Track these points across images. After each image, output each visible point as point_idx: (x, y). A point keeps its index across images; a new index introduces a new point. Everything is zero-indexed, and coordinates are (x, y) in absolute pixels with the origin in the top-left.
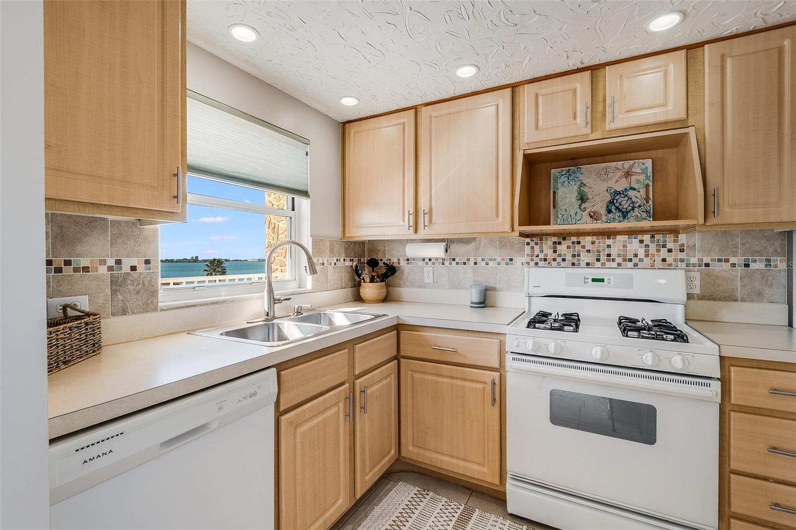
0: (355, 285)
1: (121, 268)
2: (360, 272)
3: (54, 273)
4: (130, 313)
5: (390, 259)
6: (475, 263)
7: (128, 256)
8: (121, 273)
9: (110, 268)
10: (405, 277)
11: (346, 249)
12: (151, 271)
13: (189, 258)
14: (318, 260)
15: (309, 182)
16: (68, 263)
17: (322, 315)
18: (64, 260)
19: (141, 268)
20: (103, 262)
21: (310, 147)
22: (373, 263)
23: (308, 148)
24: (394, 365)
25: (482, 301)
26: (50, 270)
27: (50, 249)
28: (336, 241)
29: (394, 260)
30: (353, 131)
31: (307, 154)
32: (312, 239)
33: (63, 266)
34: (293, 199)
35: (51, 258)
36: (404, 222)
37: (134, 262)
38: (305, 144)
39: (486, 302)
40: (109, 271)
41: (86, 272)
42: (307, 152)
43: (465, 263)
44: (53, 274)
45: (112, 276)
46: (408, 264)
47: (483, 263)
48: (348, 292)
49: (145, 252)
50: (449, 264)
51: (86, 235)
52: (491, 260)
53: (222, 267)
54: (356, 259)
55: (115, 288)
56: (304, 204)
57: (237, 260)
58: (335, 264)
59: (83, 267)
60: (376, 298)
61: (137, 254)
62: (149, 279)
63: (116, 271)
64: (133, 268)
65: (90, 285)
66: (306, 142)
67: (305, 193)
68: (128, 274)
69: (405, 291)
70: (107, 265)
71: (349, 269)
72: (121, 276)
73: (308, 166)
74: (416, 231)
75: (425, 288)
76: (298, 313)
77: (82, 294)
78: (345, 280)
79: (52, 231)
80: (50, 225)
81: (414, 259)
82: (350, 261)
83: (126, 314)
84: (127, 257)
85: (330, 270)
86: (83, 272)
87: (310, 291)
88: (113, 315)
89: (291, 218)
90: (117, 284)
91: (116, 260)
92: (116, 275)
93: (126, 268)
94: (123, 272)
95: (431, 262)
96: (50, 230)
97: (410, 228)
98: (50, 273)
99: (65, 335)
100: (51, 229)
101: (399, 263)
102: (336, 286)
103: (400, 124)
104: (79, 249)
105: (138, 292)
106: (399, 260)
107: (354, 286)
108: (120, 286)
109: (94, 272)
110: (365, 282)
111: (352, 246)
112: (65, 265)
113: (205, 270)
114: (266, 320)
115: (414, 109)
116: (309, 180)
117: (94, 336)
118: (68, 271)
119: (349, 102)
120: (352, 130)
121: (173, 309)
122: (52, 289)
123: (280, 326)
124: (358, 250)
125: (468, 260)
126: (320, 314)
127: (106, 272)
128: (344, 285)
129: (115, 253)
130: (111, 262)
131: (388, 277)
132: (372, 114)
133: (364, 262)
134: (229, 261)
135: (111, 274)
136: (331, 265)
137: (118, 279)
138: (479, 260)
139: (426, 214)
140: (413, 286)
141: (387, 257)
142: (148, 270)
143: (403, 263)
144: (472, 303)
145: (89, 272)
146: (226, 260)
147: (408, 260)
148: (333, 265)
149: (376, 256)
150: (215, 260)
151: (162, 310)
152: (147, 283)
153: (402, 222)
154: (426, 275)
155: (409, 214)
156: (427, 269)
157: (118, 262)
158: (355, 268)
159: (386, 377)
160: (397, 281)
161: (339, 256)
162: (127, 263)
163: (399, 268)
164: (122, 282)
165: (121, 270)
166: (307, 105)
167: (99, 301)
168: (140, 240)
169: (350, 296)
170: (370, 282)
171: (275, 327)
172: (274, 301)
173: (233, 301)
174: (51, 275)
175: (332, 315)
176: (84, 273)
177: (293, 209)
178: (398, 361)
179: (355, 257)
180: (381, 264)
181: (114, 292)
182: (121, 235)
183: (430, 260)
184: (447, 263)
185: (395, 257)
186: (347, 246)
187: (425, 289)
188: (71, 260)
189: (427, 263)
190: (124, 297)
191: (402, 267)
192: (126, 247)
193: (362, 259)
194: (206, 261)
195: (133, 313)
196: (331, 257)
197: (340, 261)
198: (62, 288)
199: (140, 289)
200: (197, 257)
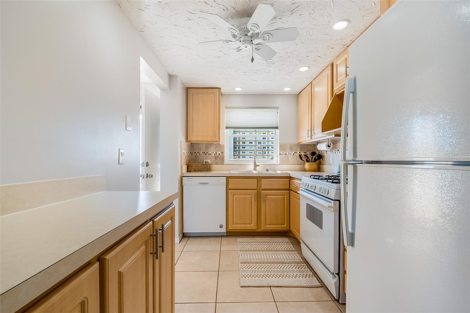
7: (218, 151)
8: (217, 155)
9: (215, 154)
10: (326, 160)
11: (301, 148)
12: (223, 155)
14: (283, 153)
15: (279, 124)
16: (207, 153)
19: (221, 154)
20: (213, 153)
22: (313, 154)
24: (287, 192)
28: (295, 144)
31: (278, 113)
32: (280, 144)
37: (219, 153)
38: (277, 109)
44: (205, 155)
48: (302, 166)
51: (210, 147)
58: (293, 154)
59: (210, 154)
61: (220, 151)
62: (222, 157)
64: (219, 154)
65: (211, 158)
67: (277, 128)
73: (278, 117)
74: (312, 138)
76: (267, 170)
77: (209, 159)
78: (300, 161)
82: (304, 153)
83: (218, 165)
85: (290, 156)
87: (278, 164)
88: (215, 164)
90: (216, 157)
97: (308, 137)
101: (324, 153)
102: (294, 164)
103: (308, 91)
104: (209, 150)
109: (212, 155)
111: (305, 147)
115: (311, 83)
121: (228, 165)
128: (299, 163)
129: (216, 151)
131: (318, 160)
136: (291, 154)
151: (225, 165)
154: (331, 159)
155: (309, 131)
156: (331, 156)
157: (216, 153)
159: (282, 195)
160: (324, 162)
161: (296, 151)
162: (218, 153)
167: (212, 161)
168: (221, 148)
169: (303, 168)
173: (245, 164)
177: (275, 134)
178: (289, 191)
181: (215, 159)
182: (217, 147)
190: (217, 161)
192: (218, 149)
196: (291, 151)
197: (297, 153)
198: (206, 158)
199: (221, 159)
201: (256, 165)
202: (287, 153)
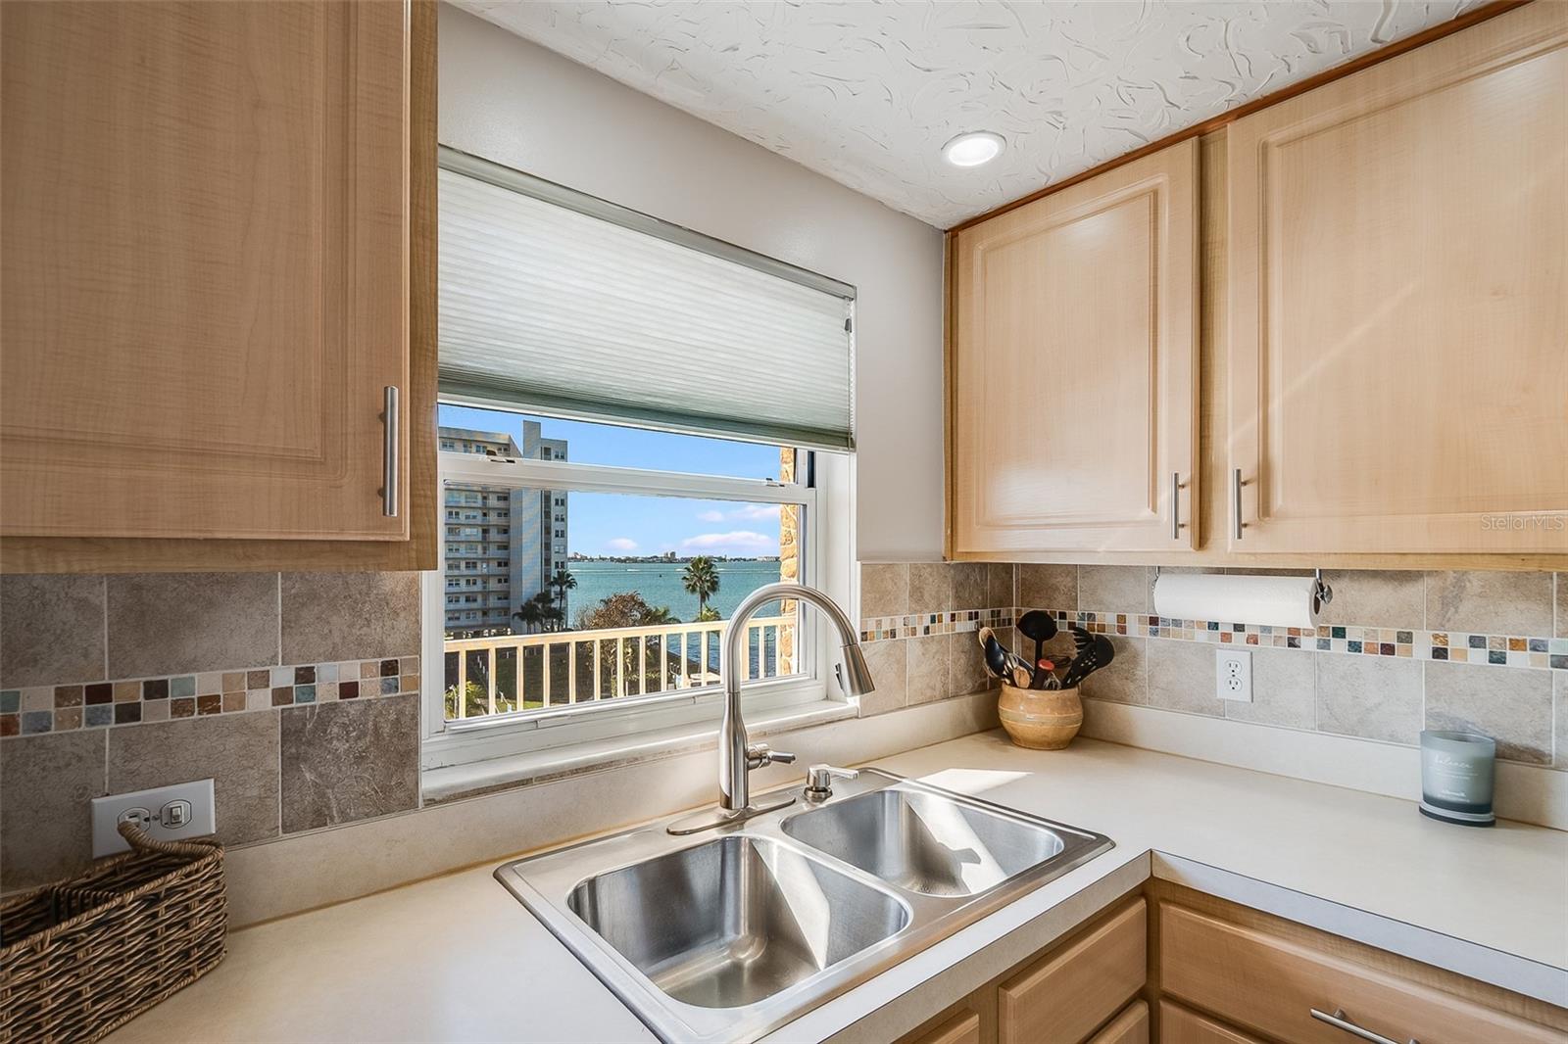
0: (984, 684)
1: (313, 693)
2: (1002, 657)
3: (117, 722)
4: (337, 820)
5: (1091, 616)
6: (1440, 653)
7: (333, 656)
8: (313, 707)
9: (281, 696)
10: (1143, 671)
11: (959, 587)
12: (399, 694)
13: (660, 555)
14: (879, 623)
15: (853, 405)
16: (157, 690)
17: (887, 795)
18: (146, 683)
19: (371, 687)
20: (261, 680)
21: (856, 307)
22: (1039, 626)
23: (852, 310)
24: (1139, 1024)
25: (1481, 800)
26: (104, 716)
27: (103, 653)
28: (930, 566)
29: (1109, 619)
30: (979, 249)
31: (848, 327)
32: (863, 565)
33: (141, 699)
34: (812, 455)
35: (106, 681)
36: (1154, 510)
37: (350, 670)
38: (844, 298)
39: (1496, 804)
40: (278, 704)
41: (209, 712)
42: (848, 322)
43: (1388, 649)
44: (113, 725)
45: (286, 716)
46: (1155, 633)
47: (1480, 656)
48: (964, 706)
49: (381, 642)
50: (1320, 647)
52: (1516, 645)
53: (713, 573)
54: (985, 614)
55: (293, 750)
56: (840, 468)
57: (738, 560)
58: (927, 630)
59: (200, 698)
60: (1050, 735)
61: (359, 649)
62: (393, 717)
63: (298, 701)
64: (349, 690)
65: (221, 748)
66: (846, 293)
67: (842, 438)
68: (333, 707)
69: (1143, 719)
70: (271, 687)
71: (967, 643)
72: (312, 714)
73: (853, 361)
74: (1202, 541)
75: (1221, 715)
76: (817, 791)
77: (197, 776)
78: (955, 675)
79: (109, 602)
80: (105, 583)
81: (1177, 623)
82: (970, 619)
83: (326, 824)
84: (329, 660)
85: (913, 648)
86: (200, 714)
87: (855, 713)
88: (288, 830)
89: (805, 506)
90: (300, 738)
91: (297, 669)
92: (296, 713)
93: (326, 692)
94: (317, 703)
95: (1242, 636)
96: (105, 598)
97: (1180, 530)
98: (103, 723)
99: (38, 970)
100: (109, 597)
101: (1123, 630)
102: (929, 693)
103: (1142, 195)
104: (188, 647)
105: (360, 759)
106: (1122, 619)
107: (980, 689)
108: (309, 743)
109: (235, 710)
110: (1013, 684)
111: (976, 576)
112: (147, 696)
113: (685, 578)
114: (725, 824)
115: (1195, 139)
116: (853, 401)
117: (187, 927)
118: (155, 713)
119: (973, 153)
120: (977, 248)
121: (464, 795)
122: (110, 769)
123: (760, 849)
124: (992, 587)
125: (1406, 638)
126: (883, 793)
127: (269, 706)
128: (951, 687)
129: (295, 653)
130: (283, 677)
131: (1086, 672)
132: (1041, 183)
133: (1010, 620)
134: (725, 560)
135: (283, 710)
136: (914, 633)
137: (305, 725)
138: (1457, 641)
139: (1245, 483)
140: (1174, 703)
141: (1082, 607)
142: (390, 691)
143: (1136, 630)
144: (1428, 799)
145: (218, 710)
146: (721, 560)
147: (1154, 621)
148: (920, 633)
149: (1045, 603)
150: (700, 559)
151: (431, 802)
152: (386, 730)
153: (1147, 513)
154: (1222, 674)
155: (1178, 487)
156: (1224, 655)
157: (306, 676)
158: (987, 645)
160: (1116, 682)
161: (939, 607)
162: (330, 675)
163: (1124, 645)
164: (314, 731)
165: (314, 699)
166: (851, 189)
167: (248, 794)
168: (367, 607)
169: (969, 716)
170: (1031, 687)
171: (744, 850)
172: (744, 760)
173: (636, 759)
174: (107, 728)
175: (919, 799)
176: (205, 716)
177: (811, 484)
178: (1150, 1009)
179: (985, 607)
180: (1062, 627)
181: (291, 763)
182: (313, 597)
183: (1239, 628)
184: (1308, 644)
185: (1108, 609)
186: (961, 577)
187: (1217, 722)
188: (166, 682)
189: (1226, 637)
190: (321, 776)
191: (1133, 642)
192: (326, 631)
193: (1003, 611)
194: (687, 560)
195: (346, 818)
196: (916, 612)
197: (940, 621)
198: (138, 763)
199: (367, 748)
200: (673, 554)
201: (746, 754)
202: (899, 627)
